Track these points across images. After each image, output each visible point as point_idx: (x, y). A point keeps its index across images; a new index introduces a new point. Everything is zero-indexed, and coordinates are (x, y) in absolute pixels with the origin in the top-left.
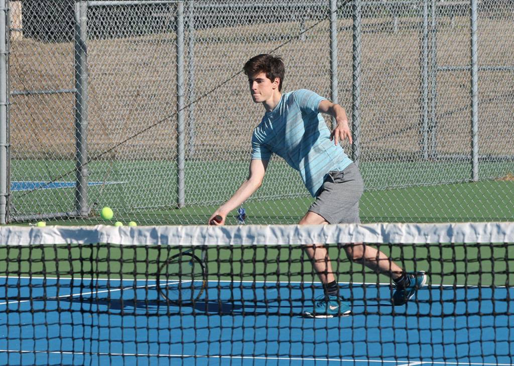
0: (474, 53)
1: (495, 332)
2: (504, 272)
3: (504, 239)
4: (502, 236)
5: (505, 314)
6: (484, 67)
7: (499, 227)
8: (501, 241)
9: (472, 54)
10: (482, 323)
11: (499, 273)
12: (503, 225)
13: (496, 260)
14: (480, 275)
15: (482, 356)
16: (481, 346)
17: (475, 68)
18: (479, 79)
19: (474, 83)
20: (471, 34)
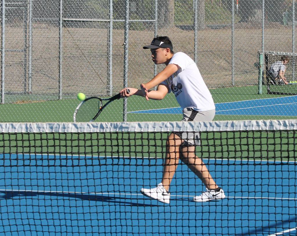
0: (3, 43)
1: (11, 174)
2: (15, 146)
3: (15, 131)
4: (14, 129)
5: (16, 166)
6: (8, 50)
7: (12, 125)
8: (14, 132)
9: (2, 44)
10: (5, 170)
11: (13, 147)
12: (14, 124)
13: (11, 140)
14: (4, 148)
15: (5, 186)
16: (5, 181)
17: (4, 50)
18: (5, 55)
19: (3, 57)
20: (2, 34)
